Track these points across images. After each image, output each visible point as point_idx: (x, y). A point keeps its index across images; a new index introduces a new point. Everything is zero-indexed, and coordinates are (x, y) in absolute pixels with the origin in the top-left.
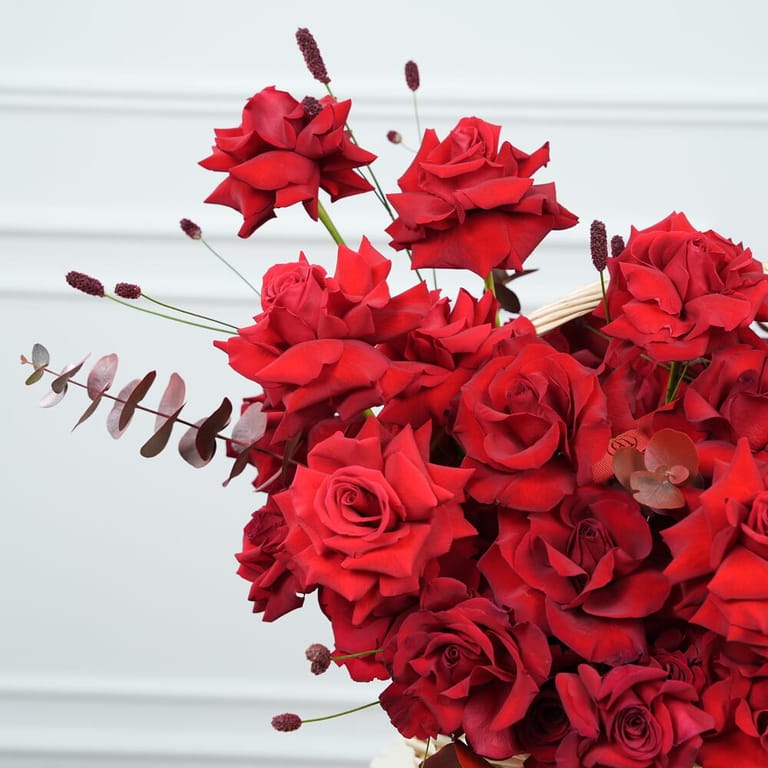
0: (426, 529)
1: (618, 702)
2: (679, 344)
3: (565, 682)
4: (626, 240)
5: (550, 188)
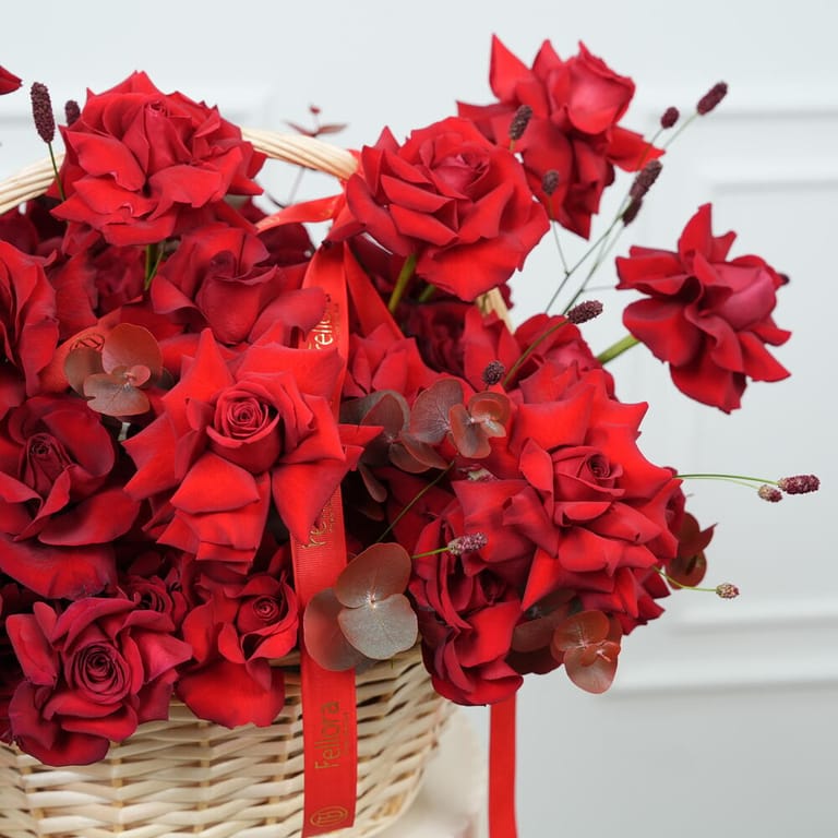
2: (143, 225)
3: (18, 626)
4: (82, 106)
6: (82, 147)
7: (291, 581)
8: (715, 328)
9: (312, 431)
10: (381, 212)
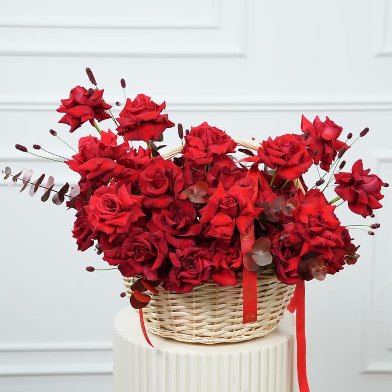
0: (130, 213)
1: (187, 257)
2: (205, 159)
3: (172, 255)
4: (190, 131)
5: (167, 115)
6: (190, 139)
7: (240, 248)
8: (360, 191)
9: (246, 206)
10: (267, 157)
